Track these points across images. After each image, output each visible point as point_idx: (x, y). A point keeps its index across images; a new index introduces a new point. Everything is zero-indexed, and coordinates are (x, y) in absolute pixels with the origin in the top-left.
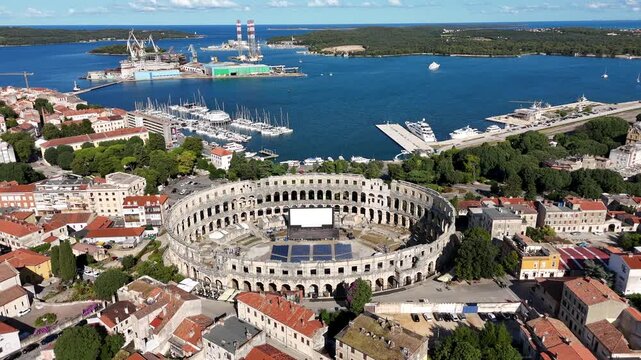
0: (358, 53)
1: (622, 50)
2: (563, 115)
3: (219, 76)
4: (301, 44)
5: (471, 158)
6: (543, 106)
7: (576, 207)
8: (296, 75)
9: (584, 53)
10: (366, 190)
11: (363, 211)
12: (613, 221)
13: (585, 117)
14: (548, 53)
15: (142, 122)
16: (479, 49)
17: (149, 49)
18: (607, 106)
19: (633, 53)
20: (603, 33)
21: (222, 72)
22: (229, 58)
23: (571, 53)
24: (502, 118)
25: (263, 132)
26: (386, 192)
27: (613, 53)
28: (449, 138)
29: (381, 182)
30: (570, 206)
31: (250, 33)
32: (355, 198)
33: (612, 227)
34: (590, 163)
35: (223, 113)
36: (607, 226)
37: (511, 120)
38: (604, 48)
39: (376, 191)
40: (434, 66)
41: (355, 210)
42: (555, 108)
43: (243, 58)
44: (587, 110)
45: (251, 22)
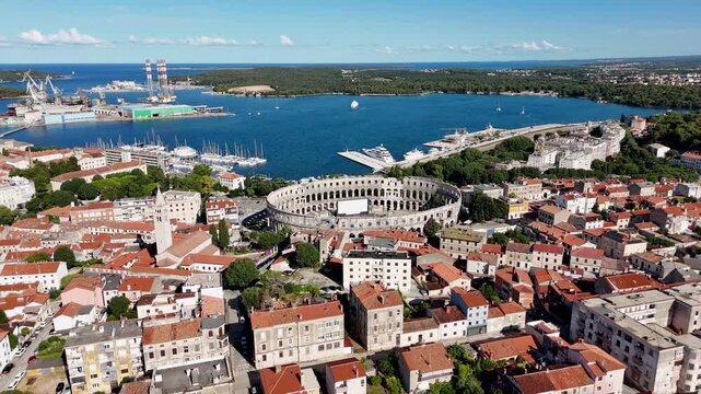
0: (270, 93)
1: (504, 87)
2: (481, 138)
3: (140, 118)
4: (201, 84)
5: (437, 166)
6: (462, 133)
7: (524, 183)
8: (224, 114)
9: (475, 91)
10: (385, 187)
11: (382, 203)
12: (545, 191)
13: (496, 140)
14: (445, 91)
15: (130, 156)
16: (385, 89)
17: (49, 91)
18: (509, 132)
19: (513, 90)
20: (485, 73)
21: (144, 113)
22: (139, 99)
23: (463, 91)
24: (437, 143)
25: (240, 163)
26: (400, 186)
27: (498, 91)
28: (403, 159)
29: (395, 180)
30: (521, 183)
31: (161, 73)
32: (376, 194)
33: (545, 195)
34: (516, 164)
35: (190, 149)
36: (543, 194)
37: (443, 145)
38: (490, 87)
39: (392, 187)
40: (355, 104)
41: (376, 203)
42: (472, 134)
43: (154, 99)
44: (497, 135)
45: (162, 61)
